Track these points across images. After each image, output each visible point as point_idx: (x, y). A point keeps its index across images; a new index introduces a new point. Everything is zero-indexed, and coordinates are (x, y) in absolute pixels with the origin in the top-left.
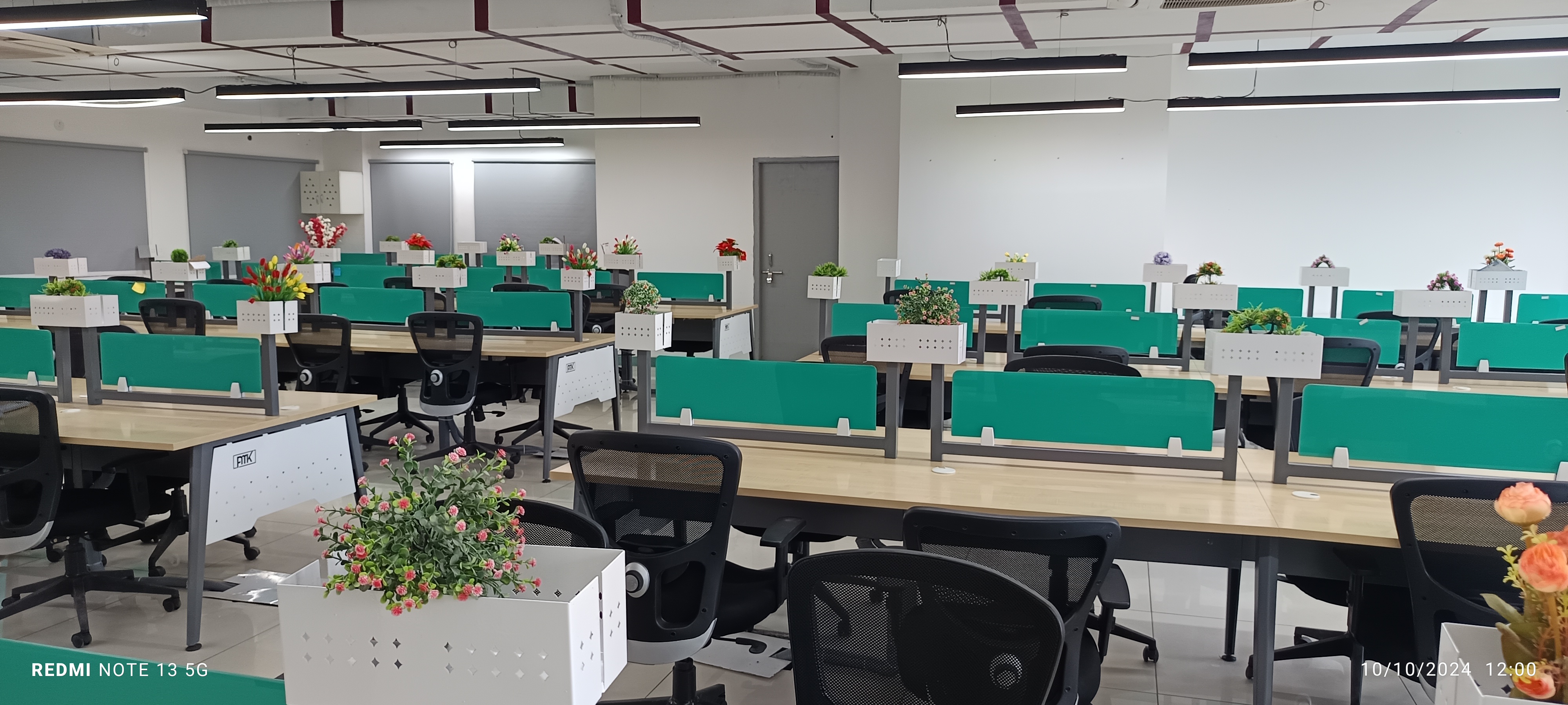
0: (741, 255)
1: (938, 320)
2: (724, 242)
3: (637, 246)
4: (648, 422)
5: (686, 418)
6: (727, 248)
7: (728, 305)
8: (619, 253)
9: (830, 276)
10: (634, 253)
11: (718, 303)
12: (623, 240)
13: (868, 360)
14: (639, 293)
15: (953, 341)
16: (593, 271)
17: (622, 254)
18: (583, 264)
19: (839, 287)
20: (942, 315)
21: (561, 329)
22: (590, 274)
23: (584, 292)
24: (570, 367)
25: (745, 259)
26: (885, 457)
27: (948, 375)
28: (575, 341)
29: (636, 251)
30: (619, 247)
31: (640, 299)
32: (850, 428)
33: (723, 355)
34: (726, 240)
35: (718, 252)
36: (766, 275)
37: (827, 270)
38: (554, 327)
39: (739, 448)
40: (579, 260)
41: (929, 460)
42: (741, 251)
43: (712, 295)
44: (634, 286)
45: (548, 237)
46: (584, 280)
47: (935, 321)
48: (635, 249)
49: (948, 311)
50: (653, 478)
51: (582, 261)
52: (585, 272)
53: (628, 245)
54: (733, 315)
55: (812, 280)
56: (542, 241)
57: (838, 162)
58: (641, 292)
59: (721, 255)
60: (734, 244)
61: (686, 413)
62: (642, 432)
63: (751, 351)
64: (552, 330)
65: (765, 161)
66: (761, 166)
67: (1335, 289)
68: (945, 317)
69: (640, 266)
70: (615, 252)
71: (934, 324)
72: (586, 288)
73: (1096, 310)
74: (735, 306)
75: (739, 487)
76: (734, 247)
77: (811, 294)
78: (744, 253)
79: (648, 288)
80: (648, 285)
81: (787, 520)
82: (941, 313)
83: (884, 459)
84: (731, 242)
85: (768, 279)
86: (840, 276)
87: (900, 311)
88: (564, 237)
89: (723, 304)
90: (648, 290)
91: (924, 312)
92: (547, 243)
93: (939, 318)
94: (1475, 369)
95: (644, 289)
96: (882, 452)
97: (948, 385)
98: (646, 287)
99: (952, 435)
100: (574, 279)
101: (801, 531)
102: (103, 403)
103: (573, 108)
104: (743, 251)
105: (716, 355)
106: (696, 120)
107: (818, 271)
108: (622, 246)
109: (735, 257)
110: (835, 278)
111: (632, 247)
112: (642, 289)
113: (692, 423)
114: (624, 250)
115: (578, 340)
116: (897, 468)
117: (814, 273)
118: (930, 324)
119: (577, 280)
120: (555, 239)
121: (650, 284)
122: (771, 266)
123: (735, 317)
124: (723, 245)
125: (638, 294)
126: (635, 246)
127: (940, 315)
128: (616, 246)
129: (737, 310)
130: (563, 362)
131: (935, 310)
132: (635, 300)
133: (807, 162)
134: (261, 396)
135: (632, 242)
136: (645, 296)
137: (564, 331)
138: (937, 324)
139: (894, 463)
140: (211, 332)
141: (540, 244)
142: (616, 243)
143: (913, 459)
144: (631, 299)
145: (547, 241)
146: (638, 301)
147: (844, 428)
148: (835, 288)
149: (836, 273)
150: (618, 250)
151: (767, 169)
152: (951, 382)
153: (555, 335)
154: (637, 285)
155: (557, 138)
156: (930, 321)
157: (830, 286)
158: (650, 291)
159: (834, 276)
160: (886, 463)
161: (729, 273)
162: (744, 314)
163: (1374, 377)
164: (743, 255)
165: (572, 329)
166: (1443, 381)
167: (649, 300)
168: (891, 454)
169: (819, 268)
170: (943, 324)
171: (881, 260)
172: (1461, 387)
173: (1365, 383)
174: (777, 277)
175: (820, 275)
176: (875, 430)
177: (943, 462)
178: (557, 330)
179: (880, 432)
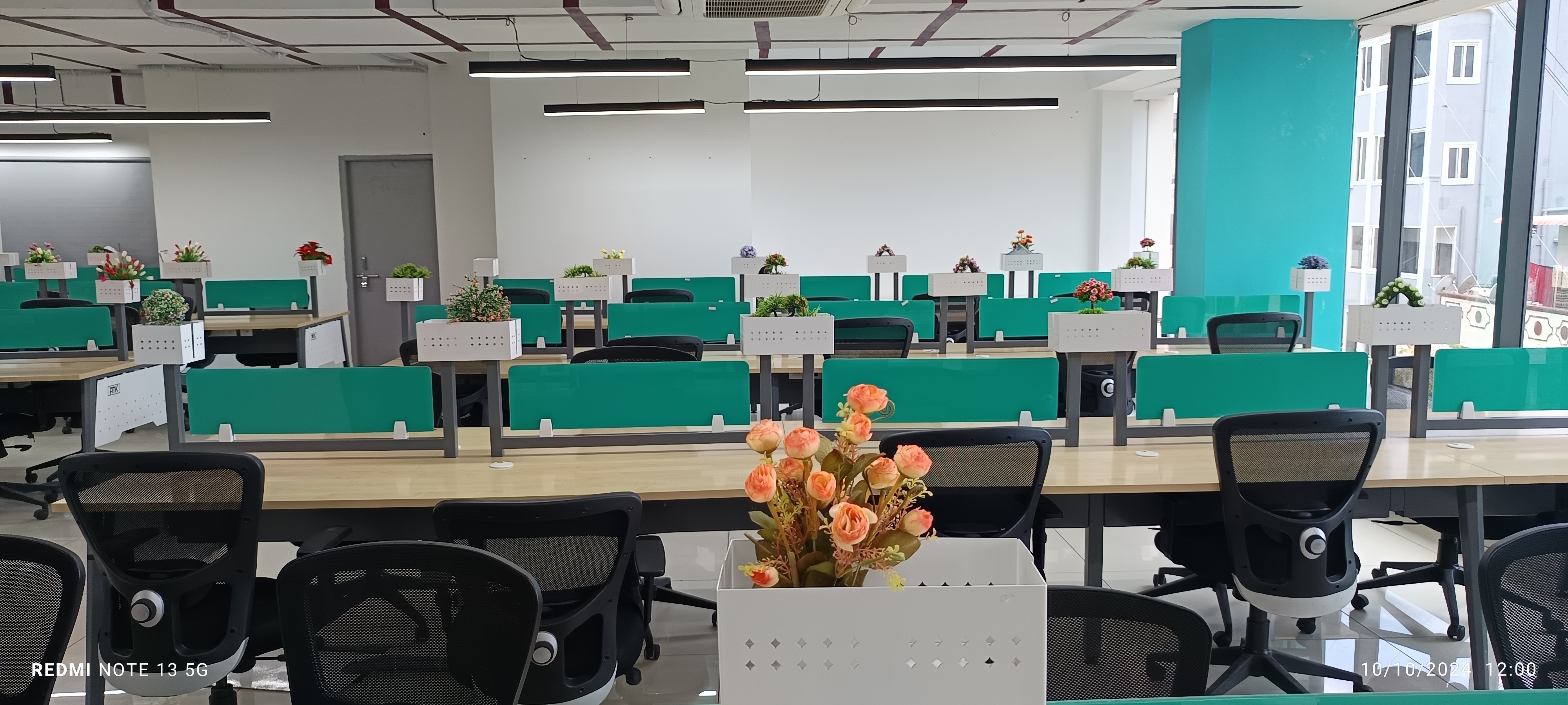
0: (326, 259)
1: (488, 317)
2: (306, 245)
3: (203, 252)
4: (181, 441)
5: (226, 434)
6: (309, 252)
7: (315, 312)
8: (181, 261)
9: (410, 278)
10: (199, 260)
11: (303, 311)
12: (186, 246)
13: (419, 361)
14: (160, 303)
15: (505, 337)
16: (137, 283)
17: (185, 261)
18: (123, 274)
19: (421, 289)
20: (492, 313)
21: (100, 348)
22: (132, 285)
23: (126, 304)
24: (114, 389)
25: (331, 263)
26: (445, 457)
27: (504, 372)
28: (119, 360)
29: (202, 258)
30: (180, 254)
31: (162, 309)
32: (407, 431)
33: (309, 364)
34: (308, 244)
35: (299, 257)
36: (359, 279)
37: (407, 272)
38: (92, 346)
39: (262, 461)
40: (118, 270)
41: (489, 456)
42: (326, 255)
43: (295, 303)
44: (154, 295)
45: (98, 245)
46: (125, 292)
47: (485, 318)
48: (201, 255)
49: (498, 308)
51: (122, 271)
52: (126, 283)
53: (192, 251)
54: (320, 324)
55: (390, 282)
56: (91, 249)
57: (431, 160)
58: (163, 302)
59: (303, 259)
60: (317, 247)
61: (225, 428)
63: (344, 360)
64: (89, 350)
65: (352, 159)
66: (348, 165)
67: (896, 275)
68: (495, 314)
69: (209, 274)
70: (176, 260)
71: (484, 321)
72: (128, 300)
73: (689, 302)
74: (322, 314)
76: (317, 250)
77: (391, 297)
78: (329, 256)
79: (171, 297)
80: (171, 294)
81: (329, 530)
82: (491, 310)
83: (444, 459)
84: (313, 245)
85: (363, 284)
86: (421, 277)
87: (451, 310)
88: (119, 244)
89: (310, 312)
90: (171, 299)
91: (473, 309)
92: (98, 252)
93: (489, 315)
94: (993, 339)
95: (166, 298)
96: (441, 452)
97: (505, 382)
98: (168, 296)
99: (512, 430)
100: (113, 292)
101: (343, 540)
103: (119, 99)
104: (328, 254)
105: (302, 365)
106: (265, 115)
107: (396, 273)
108: (184, 252)
109: (319, 261)
110: (415, 280)
111: (197, 254)
112: (163, 298)
113: (232, 438)
114: (188, 257)
115: (122, 358)
116: (456, 467)
117: (392, 275)
118: (480, 321)
119: (117, 292)
120: (108, 248)
121: (174, 293)
122: (366, 269)
123: (323, 325)
124: (305, 248)
125: (159, 304)
126: (201, 253)
127: (490, 311)
128: (177, 253)
129: (325, 318)
130: (103, 386)
131: (485, 307)
132: (155, 310)
133: (399, 160)
135: (196, 248)
136: (168, 307)
137: (104, 351)
138: (487, 321)
139: (454, 462)
141: (88, 254)
142: (178, 250)
143: (474, 457)
144: (151, 310)
145: (97, 250)
146: (159, 311)
147: (400, 432)
148: (415, 289)
149: (415, 274)
150: (180, 258)
151: (355, 168)
152: (508, 379)
153: (93, 354)
154: (157, 294)
155: (103, 134)
156: (479, 318)
157: (411, 288)
158: (173, 301)
159: (415, 277)
160: (446, 463)
161: (313, 279)
162: (334, 322)
163: (910, 351)
164: (328, 258)
165: (115, 347)
166: (970, 351)
167: (173, 310)
168: (451, 453)
169: (397, 270)
170: (494, 320)
171: (478, 259)
172: (983, 354)
173: (904, 355)
174: (373, 281)
175: (399, 277)
176: (433, 431)
177: (503, 457)
178: (96, 349)
179: (439, 433)
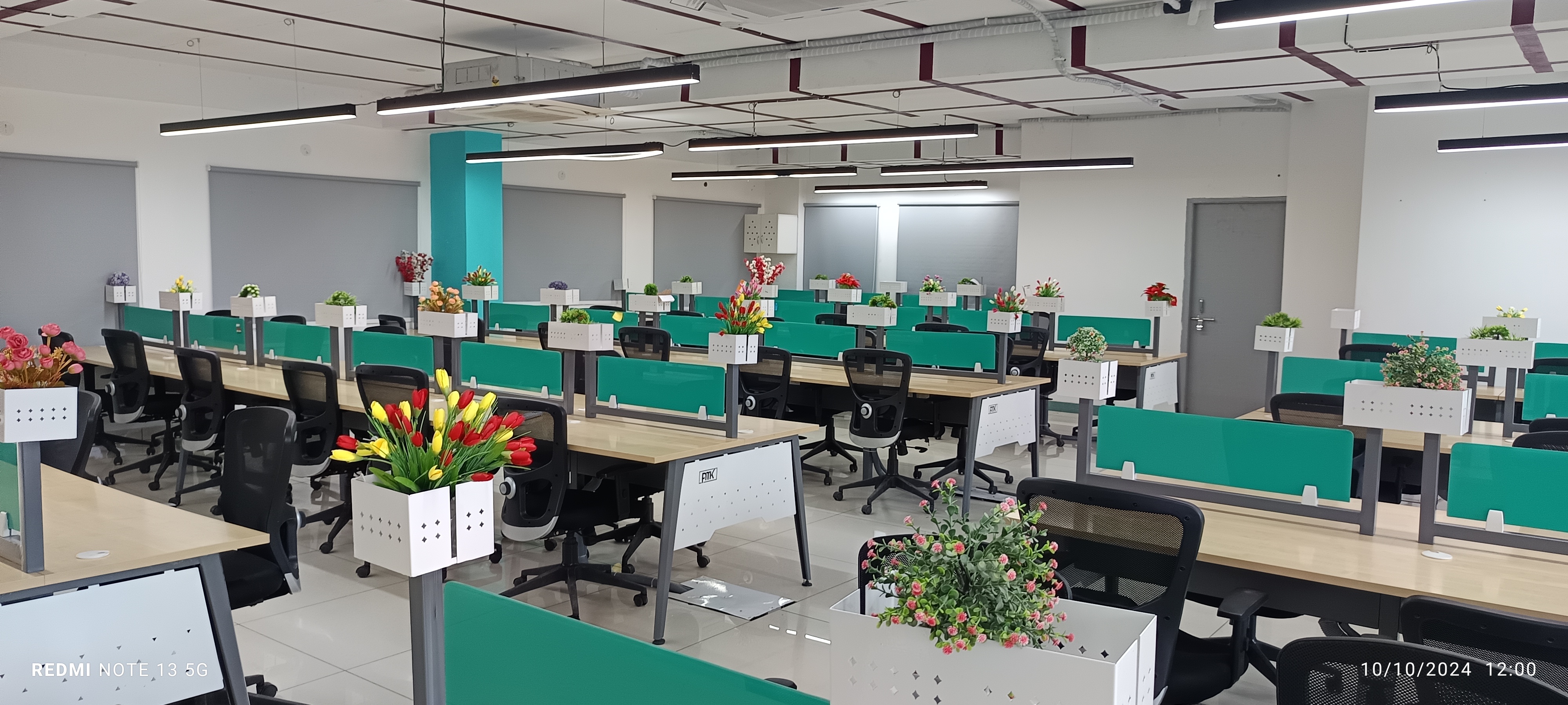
0: (1171, 300)
1: (1436, 384)
2: (1153, 286)
3: (1059, 289)
4: (1087, 473)
5: (1129, 472)
6: (1156, 293)
7: (1155, 352)
8: (1041, 296)
9: (1282, 327)
10: (1055, 295)
11: (1142, 350)
12: (1046, 283)
13: (1344, 424)
14: (1085, 340)
15: (1454, 410)
16: (1020, 315)
17: (1044, 296)
18: (1010, 306)
19: (1292, 340)
20: (1441, 379)
21: (984, 370)
22: (1017, 317)
23: (1009, 334)
24: (993, 408)
25: (1176, 305)
26: (1361, 533)
27: (1446, 446)
28: (998, 383)
29: (1058, 294)
30: (1040, 289)
31: (1086, 346)
32: (1318, 497)
33: (1147, 405)
34: (1156, 284)
35: (1146, 296)
36: (1195, 322)
37: (1279, 320)
38: (978, 368)
40: (1007, 303)
41: (1416, 541)
42: (1172, 296)
43: (1138, 342)
44: (1080, 333)
45: (966, 278)
46: (1011, 323)
47: (1432, 385)
48: (1057, 291)
49: (1449, 374)
50: (1090, 530)
51: (1010, 304)
52: (1012, 314)
53: (1050, 287)
54: (1159, 364)
55: (1260, 330)
56: (961, 281)
57: (1285, 202)
58: (1087, 339)
59: (1149, 299)
60: (1164, 288)
61: (1129, 466)
62: (1080, 482)
63: (1177, 402)
64: (975, 371)
65: (1200, 202)
66: (1195, 207)
68: (1445, 381)
69: (1062, 309)
70: (1036, 295)
71: (1430, 388)
72: (1012, 331)
74: (1162, 354)
75: (1199, 552)
76: (1164, 291)
77: (1259, 346)
78: (1175, 298)
79: (1094, 335)
80: (1094, 332)
81: (1246, 592)
82: (1440, 376)
83: (1359, 535)
84: (1161, 286)
85: (1198, 326)
86: (1293, 327)
87: (1387, 372)
88: (982, 278)
89: (1149, 351)
90: (1095, 337)
91: (1418, 374)
92: (965, 284)
93: (1438, 381)
95: (1090, 336)
96: (1357, 528)
97: (1445, 459)
98: (1092, 334)
99: (1448, 515)
100: (1000, 322)
101: (1262, 605)
102: (597, 417)
103: (999, 151)
104: (1174, 296)
105: (1139, 404)
106: (1129, 161)
107: (1267, 321)
108: (1044, 288)
109: (1165, 302)
110: (1288, 329)
111: (1054, 290)
112: (1088, 336)
113: (1134, 477)
114: (1047, 292)
115: (1001, 382)
116: (1375, 547)
117: (1262, 323)
118: (1426, 388)
119: (1004, 322)
120: (973, 280)
121: (1097, 331)
122: (1202, 312)
123: (1161, 365)
124: (1153, 289)
125: (1083, 341)
126: (1057, 289)
127: (1439, 378)
128: (1038, 288)
129: (1164, 358)
130: (986, 404)
131: (1433, 372)
132: (1080, 347)
133: (1248, 203)
134: (723, 419)
135: (1054, 285)
136: (1091, 344)
137: (988, 373)
138: (1434, 388)
139: (1371, 541)
140: (675, 358)
141: (958, 285)
142: (1038, 285)
143: (1395, 538)
144: (1076, 346)
145: (965, 282)
146: (1083, 348)
147: (1310, 496)
148: (1287, 340)
149: (1288, 323)
150: (1040, 293)
151: (1202, 210)
152: (1450, 455)
153: (978, 375)
154: (1082, 332)
155: (981, 181)
156: (1426, 384)
157: (1282, 338)
158: (1096, 339)
159: (1287, 327)
160: (1361, 539)
161: (1157, 319)
162: (1171, 363)
164: (1174, 300)
165: (996, 371)
167: (1095, 347)
168: (1367, 530)
169: (1269, 318)
170: (1442, 388)
171: (1336, 310)
174: (1208, 324)
175: (1270, 326)
176: (1349, 502)
177: (1434, 546)
178: (981, 371)
179: (1355, 505)
